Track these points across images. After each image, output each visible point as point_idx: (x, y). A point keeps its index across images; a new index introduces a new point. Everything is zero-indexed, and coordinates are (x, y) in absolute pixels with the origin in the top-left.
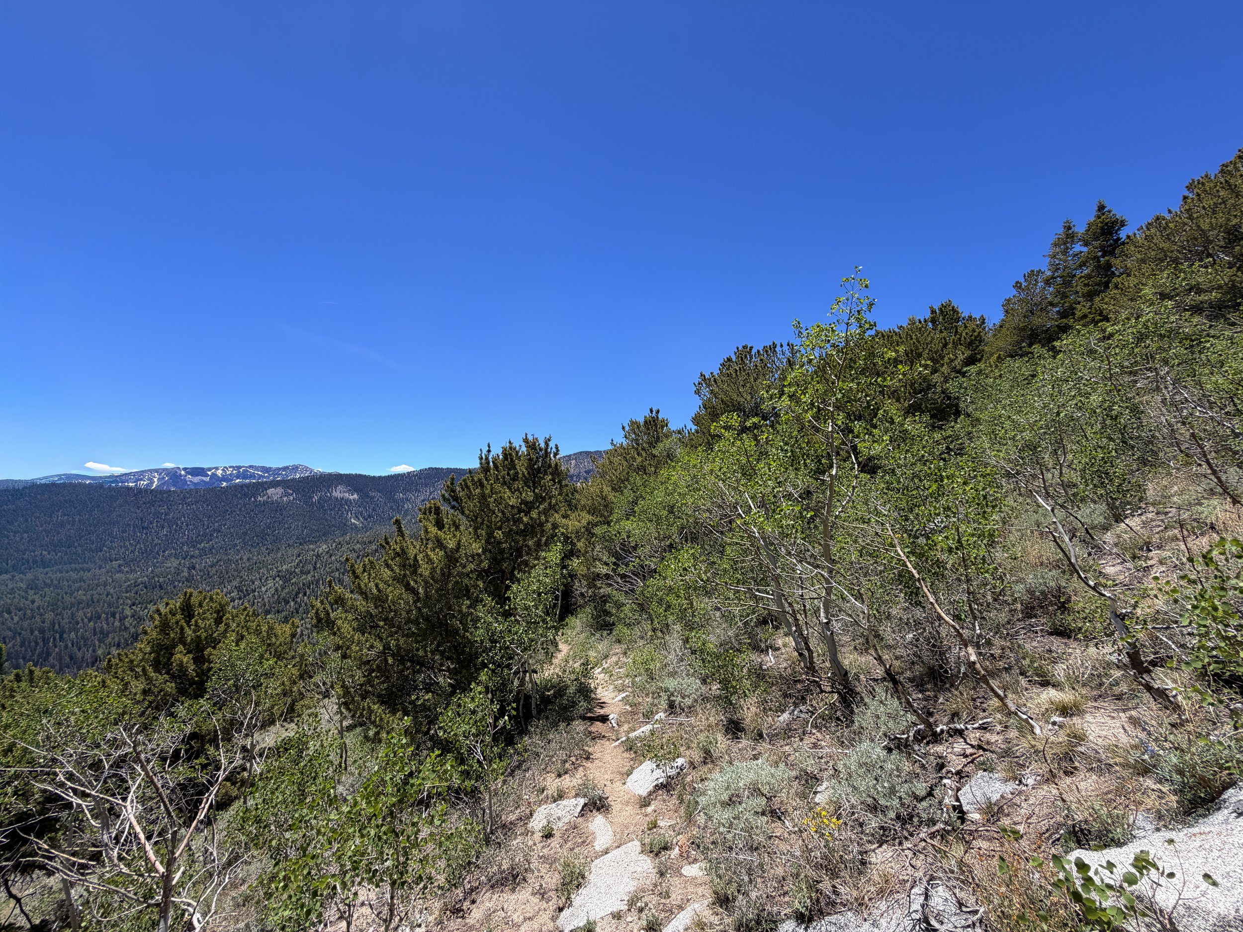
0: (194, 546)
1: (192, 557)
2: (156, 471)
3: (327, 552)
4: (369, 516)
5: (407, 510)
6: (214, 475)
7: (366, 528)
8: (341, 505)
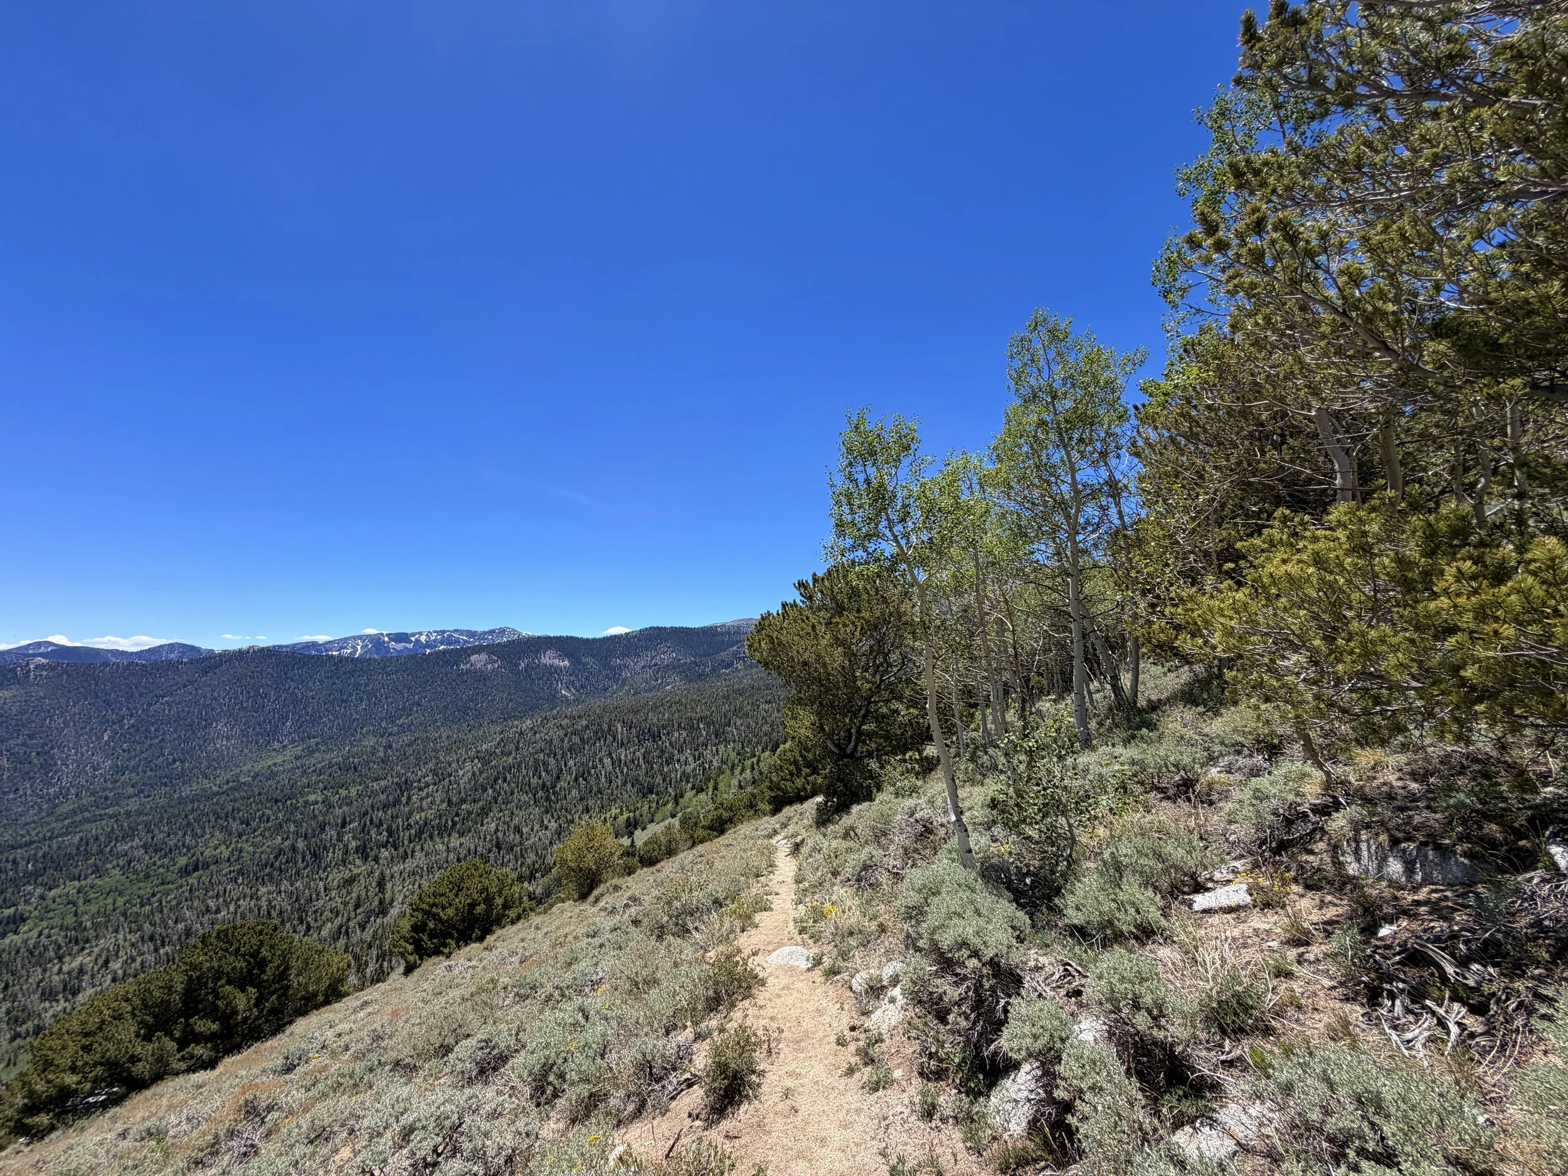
0: (393, 722)
1: (390, 734)
2: (360, 637)
3: (532, 729)
4: (582, 687)
5: (626, 679)
6: (418, 641)
7: (577, 701)
8: (550, 674)
